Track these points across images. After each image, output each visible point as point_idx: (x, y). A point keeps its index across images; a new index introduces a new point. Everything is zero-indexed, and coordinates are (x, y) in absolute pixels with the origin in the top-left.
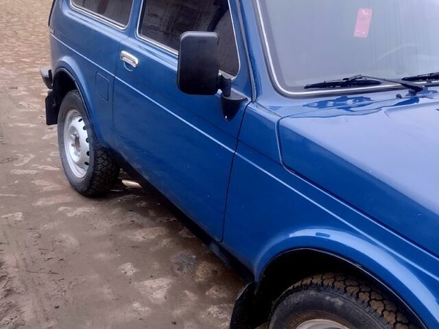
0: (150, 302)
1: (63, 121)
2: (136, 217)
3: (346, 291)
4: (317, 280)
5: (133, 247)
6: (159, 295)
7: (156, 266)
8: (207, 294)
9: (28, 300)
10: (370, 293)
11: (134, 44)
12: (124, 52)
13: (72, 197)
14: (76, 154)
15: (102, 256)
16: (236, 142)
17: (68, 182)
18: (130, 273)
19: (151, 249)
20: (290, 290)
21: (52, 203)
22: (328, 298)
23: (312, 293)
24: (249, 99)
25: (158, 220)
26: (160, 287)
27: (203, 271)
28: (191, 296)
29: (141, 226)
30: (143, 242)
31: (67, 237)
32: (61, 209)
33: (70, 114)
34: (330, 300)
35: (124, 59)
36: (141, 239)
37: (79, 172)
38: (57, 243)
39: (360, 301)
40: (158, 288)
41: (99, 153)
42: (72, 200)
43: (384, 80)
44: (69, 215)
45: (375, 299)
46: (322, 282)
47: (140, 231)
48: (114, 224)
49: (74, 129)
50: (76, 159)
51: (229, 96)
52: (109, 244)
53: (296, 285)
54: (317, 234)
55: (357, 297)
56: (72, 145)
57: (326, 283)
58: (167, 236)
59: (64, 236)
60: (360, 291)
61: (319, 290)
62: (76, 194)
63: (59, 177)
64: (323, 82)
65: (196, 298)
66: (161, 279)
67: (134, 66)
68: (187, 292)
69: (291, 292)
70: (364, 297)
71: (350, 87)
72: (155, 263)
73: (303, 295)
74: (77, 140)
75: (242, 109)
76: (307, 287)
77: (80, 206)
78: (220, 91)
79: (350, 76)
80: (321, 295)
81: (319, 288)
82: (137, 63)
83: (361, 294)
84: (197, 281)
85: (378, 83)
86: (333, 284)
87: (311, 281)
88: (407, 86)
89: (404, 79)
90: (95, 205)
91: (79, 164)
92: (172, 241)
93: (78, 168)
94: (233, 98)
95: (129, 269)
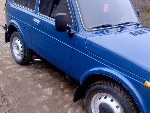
0: (48, 95)
1: (12, 41)
2: (39, 70)
3: (107, 84)
4: (99, 82)
5: (40, 79)
6: (50, 93)
7: (48, 84)
8: (64, 91)
9: (10, 97)
10: (113, 84)
11: (37, 16)
12: (34, 19)
13: (17, 65)
14: (17, 51)
15: (30, 83)
16: (73, 45)
17: (15, 61)
18: (40, 87)
19: (45, 80)
20: (91, 86)
21: (11, 68)
22: (102, 87)
23: (98, 86)
24: (77, 32)
25: (46, 71)
26: (50, 91)
27: (62, 85)
28: (60, 92)
29: (41, 73)
30: (42, 78)
31: (18, 78)
32: (14, 69)
33: (14, 39)
34: (103, 87)
35: (35, 21)
36: (42, 77)
37: (18, 57)
38: (15, 80)
39: (111, 86)
40: (49, 91)
41: (26, 51)
42: (17, 66)
43: (113, 25)
44: (17, 71)
45: (115, 85)
46: (100, 83)
47: (41, 74)
48: (32, 73)
49: (16, 43)
50: (18, 53)
51: (71, 32)
52: (32, 79)
53: (93, 84)
54: (98, 69)
55: (110, 85)
56: (16, 49)
57: (101, 83)
58: (49, 76)
59: (17, 78)
60: (111, 84)
61: (100, 85)
62: (18, 64)
63: (11, 59)
64: (97, 26)
65: (61, 93)
66: (50, 88)
67: (38, 23)
68: (58, 91)
69: (92, 86)
70: (112, 85)
71: (104, 28)
72: (47, 84)
73: (95, 87)
74: (18, 47)
75: (74, 35)
76: (96, 84)
77: (20, 68)
78: (68, 30)
79: (104, 24)
80: (100, 86)
81: (99, 84)
82: (39, 22)
83: (111, 85)
84: (61, 88)
85: (112, 26)
86: (103, 83)
87: (97, 83)
88: (119, 27)
89: (119, 24)
90: (25, 68)
91: (19, 55)
92: (51, 77)
93: (18, 56)
94: (72, 32)
95: (39, 86)
